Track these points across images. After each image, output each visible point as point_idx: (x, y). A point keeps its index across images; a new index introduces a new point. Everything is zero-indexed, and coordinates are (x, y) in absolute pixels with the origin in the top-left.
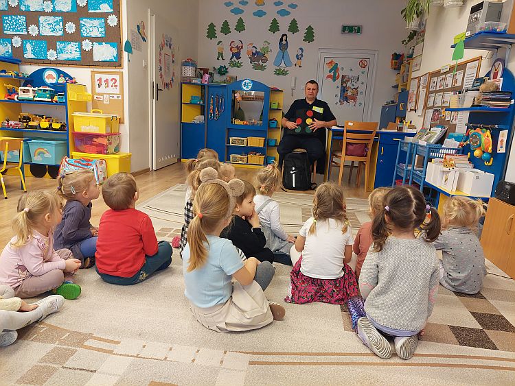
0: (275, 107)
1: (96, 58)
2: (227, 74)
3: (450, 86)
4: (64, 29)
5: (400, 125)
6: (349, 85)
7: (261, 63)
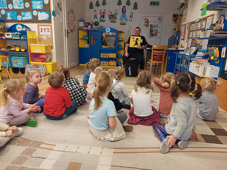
0: (121, 39)
1: (40, 19)
2: (99, 25)
3: (199, 28)
4: (24, 6)
5: (177, 46)
6: (154, 29)
7: (114, 20)
